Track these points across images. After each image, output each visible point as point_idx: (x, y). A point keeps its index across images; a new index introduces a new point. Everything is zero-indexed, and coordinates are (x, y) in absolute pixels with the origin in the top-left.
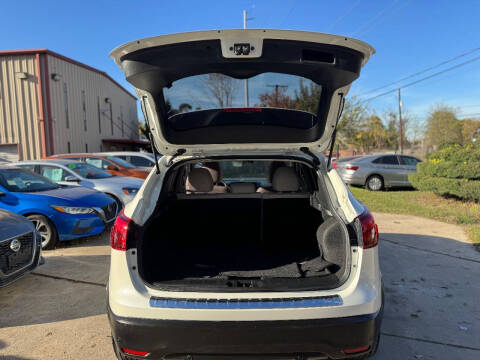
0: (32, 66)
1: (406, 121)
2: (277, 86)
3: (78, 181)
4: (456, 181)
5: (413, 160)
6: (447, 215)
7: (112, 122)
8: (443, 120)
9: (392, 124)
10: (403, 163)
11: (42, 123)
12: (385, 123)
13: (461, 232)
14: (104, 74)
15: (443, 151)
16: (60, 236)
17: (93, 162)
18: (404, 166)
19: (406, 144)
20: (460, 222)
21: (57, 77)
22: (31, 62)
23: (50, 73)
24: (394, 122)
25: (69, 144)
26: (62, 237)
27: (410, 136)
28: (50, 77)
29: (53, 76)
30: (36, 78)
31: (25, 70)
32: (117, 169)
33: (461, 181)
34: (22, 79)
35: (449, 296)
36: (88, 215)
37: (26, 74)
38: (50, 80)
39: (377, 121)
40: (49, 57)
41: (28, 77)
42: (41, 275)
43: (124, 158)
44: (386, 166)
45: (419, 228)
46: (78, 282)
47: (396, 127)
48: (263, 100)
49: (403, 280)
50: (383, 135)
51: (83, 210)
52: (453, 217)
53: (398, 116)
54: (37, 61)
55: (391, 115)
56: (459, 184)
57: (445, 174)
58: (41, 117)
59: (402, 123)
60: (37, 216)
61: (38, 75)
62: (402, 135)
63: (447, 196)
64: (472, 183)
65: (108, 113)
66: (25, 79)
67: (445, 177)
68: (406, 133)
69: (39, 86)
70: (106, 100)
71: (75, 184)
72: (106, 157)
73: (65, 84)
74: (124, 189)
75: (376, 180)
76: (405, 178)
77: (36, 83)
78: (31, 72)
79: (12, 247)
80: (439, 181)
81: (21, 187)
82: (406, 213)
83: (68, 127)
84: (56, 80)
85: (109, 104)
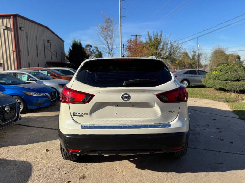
0: (9, 23)
1: (201, 54)
2: (136, 36)
3: (36, 81)
4: (225, 82)
5: (204, 73)
6: (220, 98)
7: (51, 53)
8: (219, 54)
9: (193, 56)
10: (199, 74)
11: (15, 53)
12: (190, 56)
13: (227, 105)
14: (47, 28)
15: (219, 67)
16: (28, 107)
17: (43, 72)
18: (200, 76)
19: (201, 66)
20: (226, 101)
21: (22, 29)
22: (8, 20)
23: (19, 26)
24: (195, 55)
25: (29, 63)
26: (29, 108)
27: (203, 62)
28: (19, 28)
29: (20, 28)
30: (11, 29)
31: (5, 24)
32: (55, 76)
33: (227, 82)
34: (4, 29)
35: (220, 132)
36: (42, 97)
37: (6, 27)
38: (19, 30)
39: (186, 54)
40: (18, 18)
42: (20, 125)
43: (58, 70)
44: (191, 75)
45: (206, 104)
46: (39, 128)
47: (196, 57)
48: (129, 43)
49: (198, 126)
50: (189, 61)
51: (39, 94)
52: (223, 99)
53: (197, 52)
54: (11, 20)
55: (193, 51)
56: (226, 83)
57: (219, 78)
58: (14, 50)
59: (199, 55)
60: (16, 97)
61: (12, 27)
62: (199, 62)
63: (220, 89)
64: (232, 83)
65: (49, 48)
66: (5, 29)
67: (220, 80)
68: (201, 61)
69: (13, 33)
70: (48, 41)
71: (34, 82)
72: (49, 70)
73: (27, 32)
74: (59, 85)
75: (186, 82)
76: (200, 81)
77: (11, 32)
78: (8, 26)
79: (6, 109)
80: (217, 82)
81: (7, 83)
82: (200, 98)
83: (28, 55)
84: (22, 30)
85: (49, 44)
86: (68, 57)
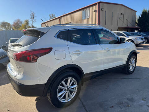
0: (96, 8)
7: (123, 21)
14: (122, 5)
22: (96, 6)
29: (102, 9)
34: (94, 12)
37: (95, 10)
38: (101, 11)
40: (101, 4)
41: (95, 11)
61: (97, 10)
69: (97, 13)
83: (105, 24)
84: (102, 10)
85: (123, 15)
86: (137, 23)
